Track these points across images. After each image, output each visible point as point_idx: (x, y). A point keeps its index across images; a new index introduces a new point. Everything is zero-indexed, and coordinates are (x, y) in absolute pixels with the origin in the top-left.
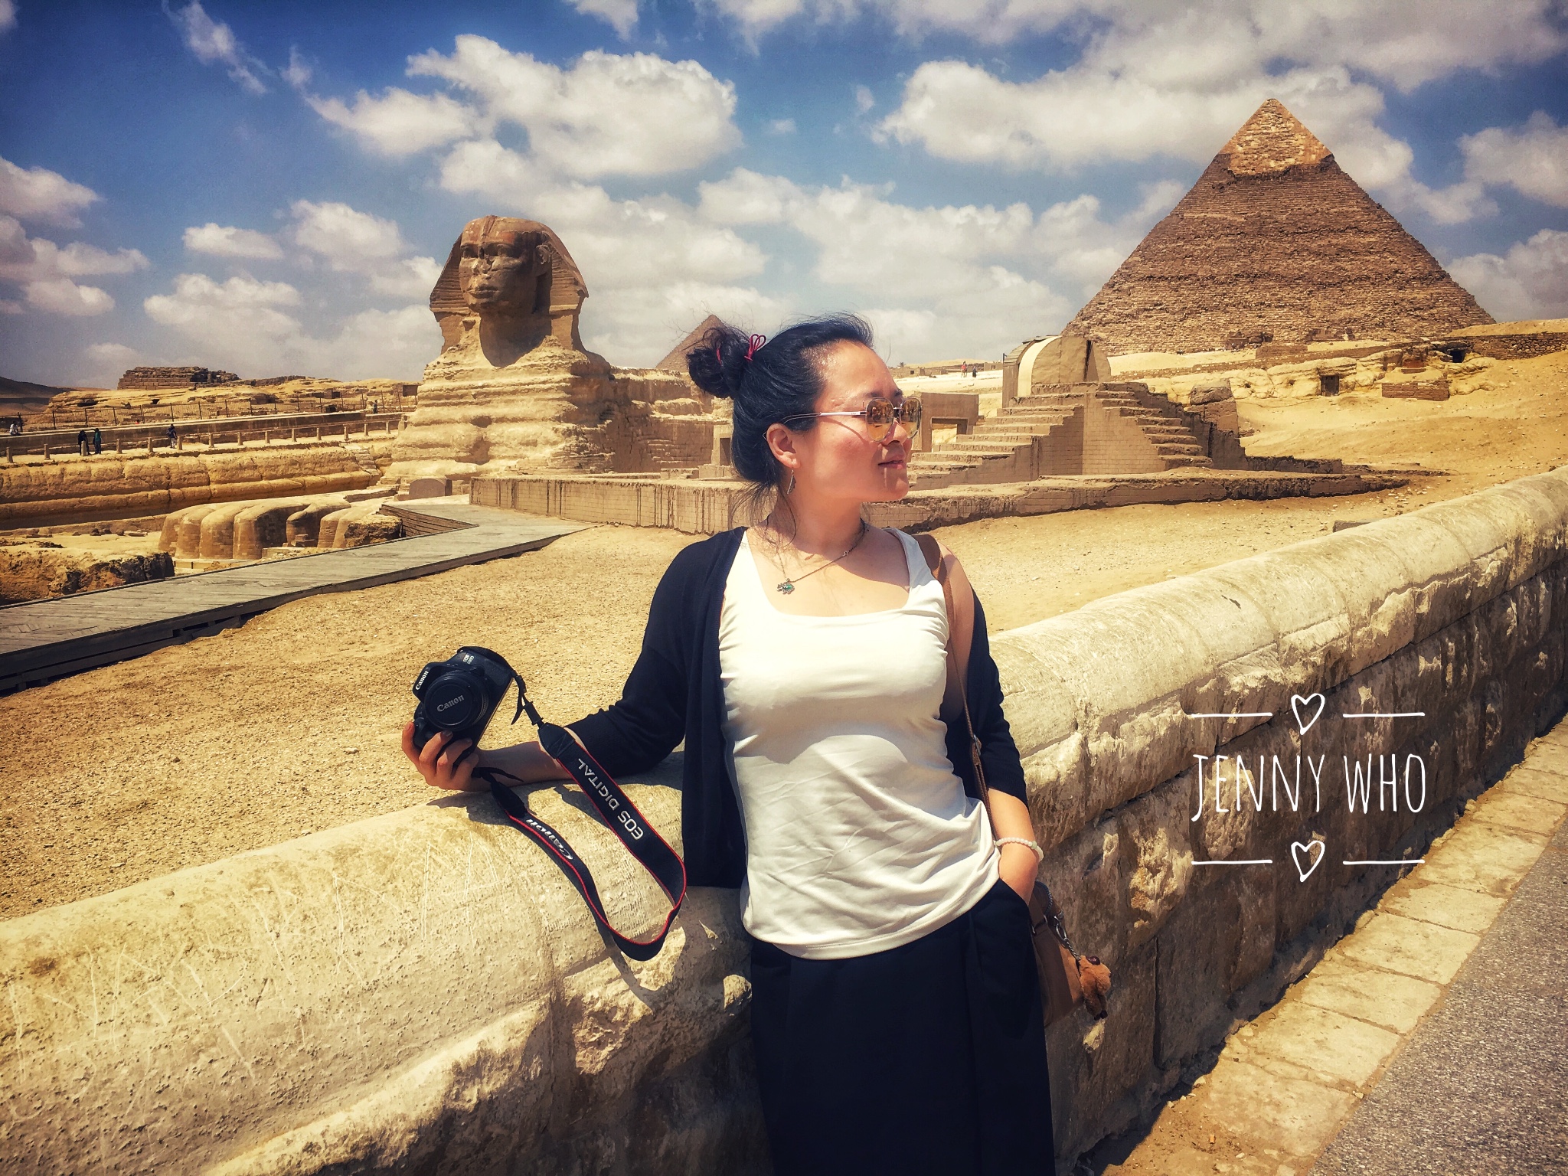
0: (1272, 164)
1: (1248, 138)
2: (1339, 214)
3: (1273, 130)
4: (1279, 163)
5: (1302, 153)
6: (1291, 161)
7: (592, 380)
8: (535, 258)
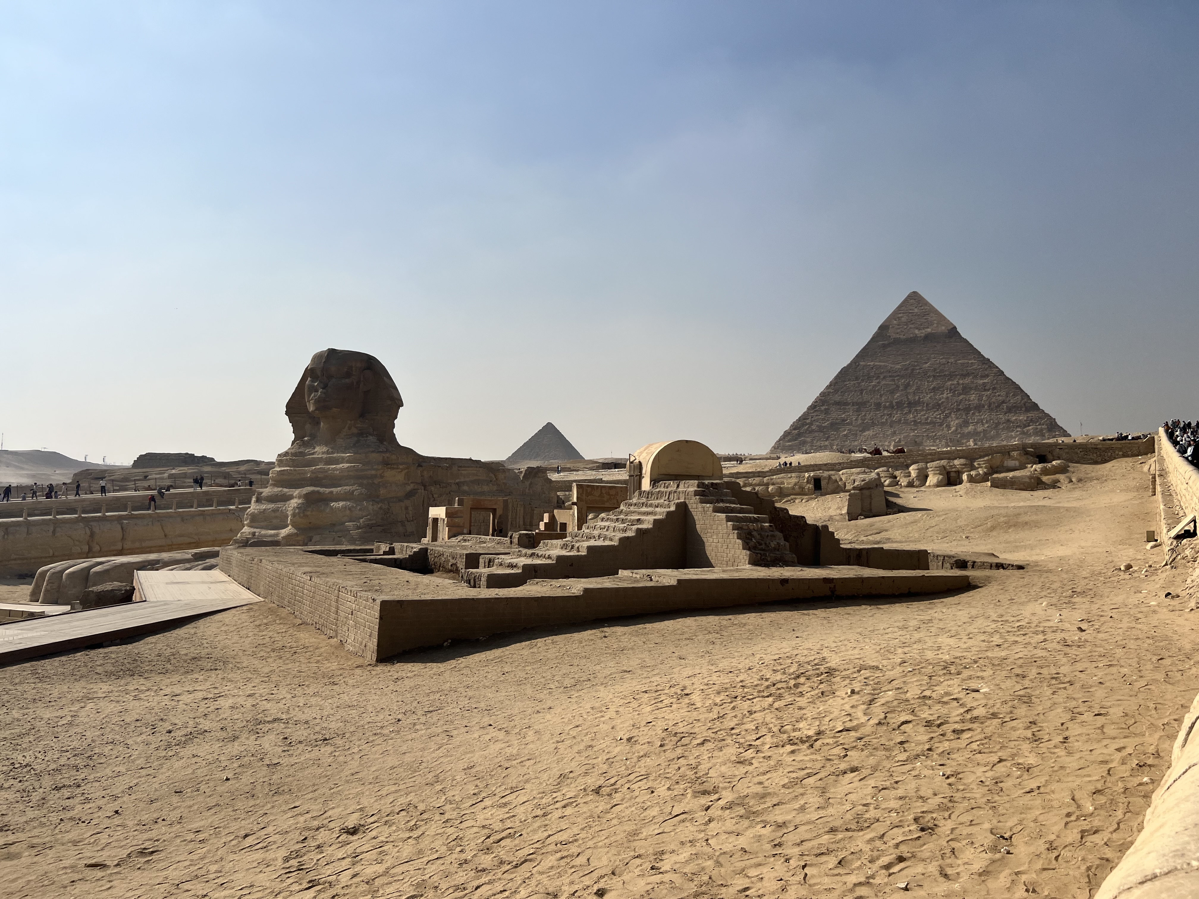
0: (917, 332)
1: (900, 315)
2: (962, 364)
3: (916, 310)
4: (921, 331)
5: (935, 325)
6: (929, 330)
7: (401, 467)
8: (362, 379)
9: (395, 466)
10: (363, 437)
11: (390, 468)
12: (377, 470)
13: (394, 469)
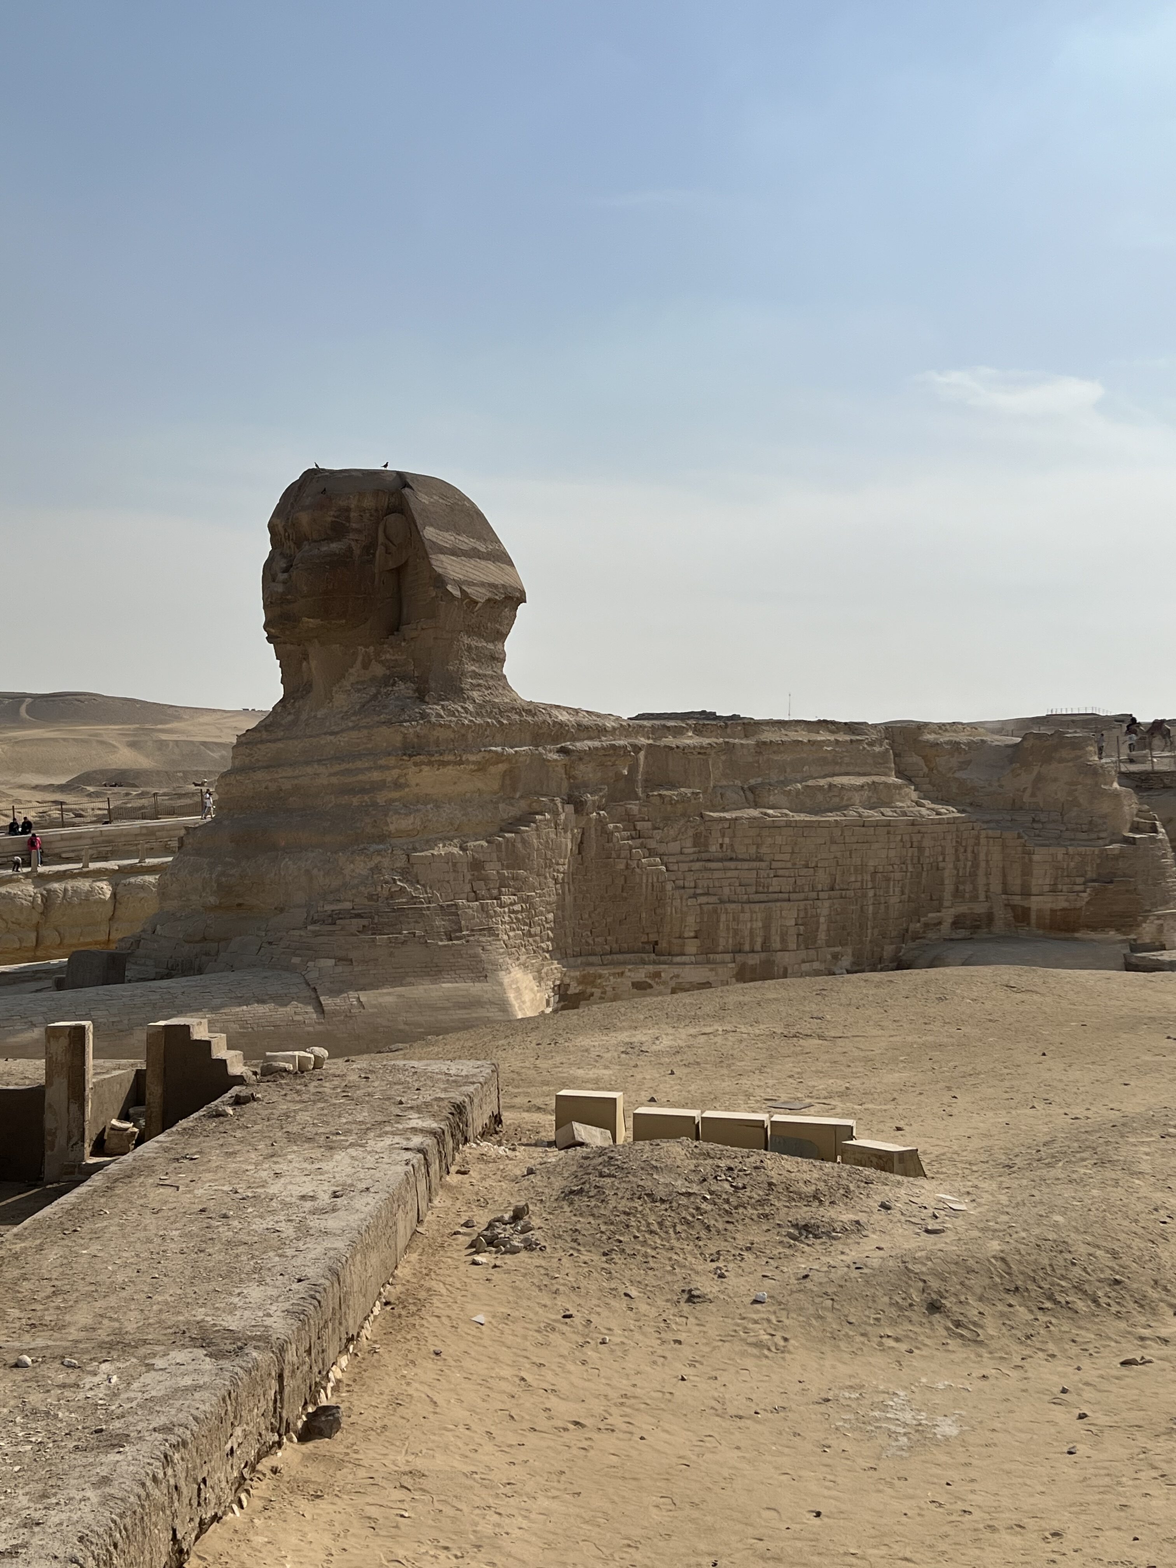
8: (381, 538)
9: (450, 757)
11: (429, 763)
12: (381, 769)
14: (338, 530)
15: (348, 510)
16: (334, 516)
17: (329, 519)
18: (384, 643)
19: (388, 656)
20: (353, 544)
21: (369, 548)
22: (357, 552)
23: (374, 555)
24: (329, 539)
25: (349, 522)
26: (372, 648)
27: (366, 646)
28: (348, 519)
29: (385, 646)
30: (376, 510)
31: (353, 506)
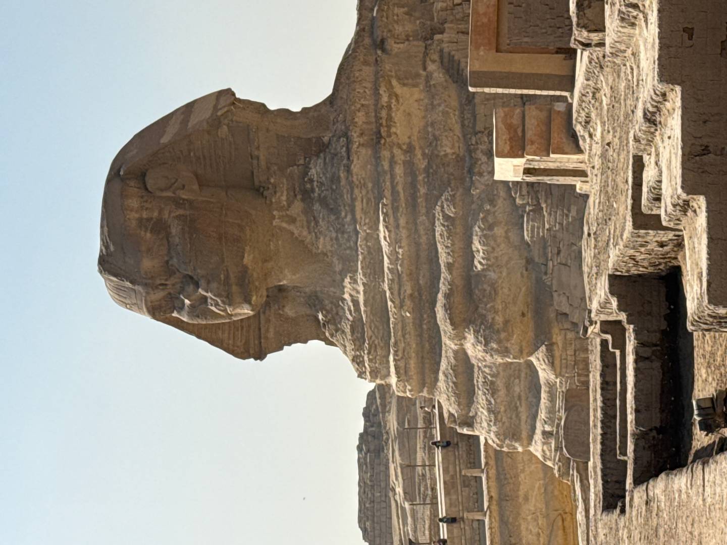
7: (385, 99)
8: (170, 194)
9: (384, 113)
10: (313, 190)
11: (389, 127)
12: (392, 162)
13: (390, 118)
14: (159, 227)
15: (140, 220)
16: (146, 232)
17: (148, 235)
18: (271, 201)
19: (284, 198)
20: (173, 215)
21: (178, 203)
22: (181, 212)
23: (184, 200)
24: (168, 236)
25: (152, 218)
26: (275, 213)
27: (273, 217)
28: (149, 220)
29: (274, 201)
30: (142, 197)
31: (137, 216)
